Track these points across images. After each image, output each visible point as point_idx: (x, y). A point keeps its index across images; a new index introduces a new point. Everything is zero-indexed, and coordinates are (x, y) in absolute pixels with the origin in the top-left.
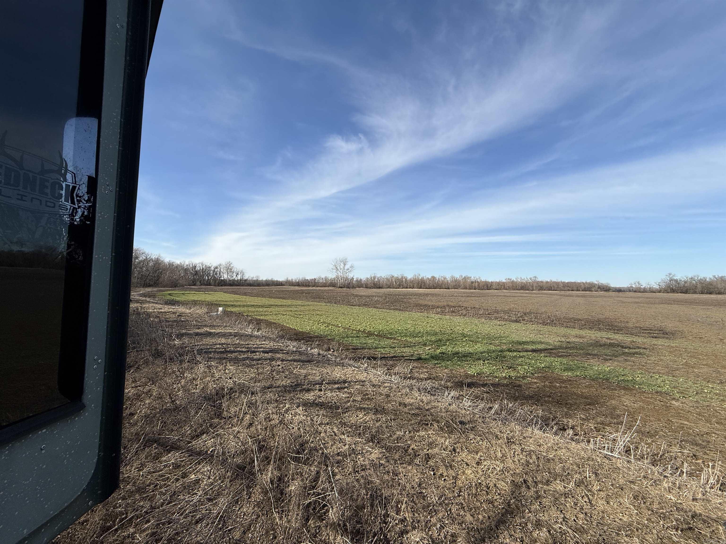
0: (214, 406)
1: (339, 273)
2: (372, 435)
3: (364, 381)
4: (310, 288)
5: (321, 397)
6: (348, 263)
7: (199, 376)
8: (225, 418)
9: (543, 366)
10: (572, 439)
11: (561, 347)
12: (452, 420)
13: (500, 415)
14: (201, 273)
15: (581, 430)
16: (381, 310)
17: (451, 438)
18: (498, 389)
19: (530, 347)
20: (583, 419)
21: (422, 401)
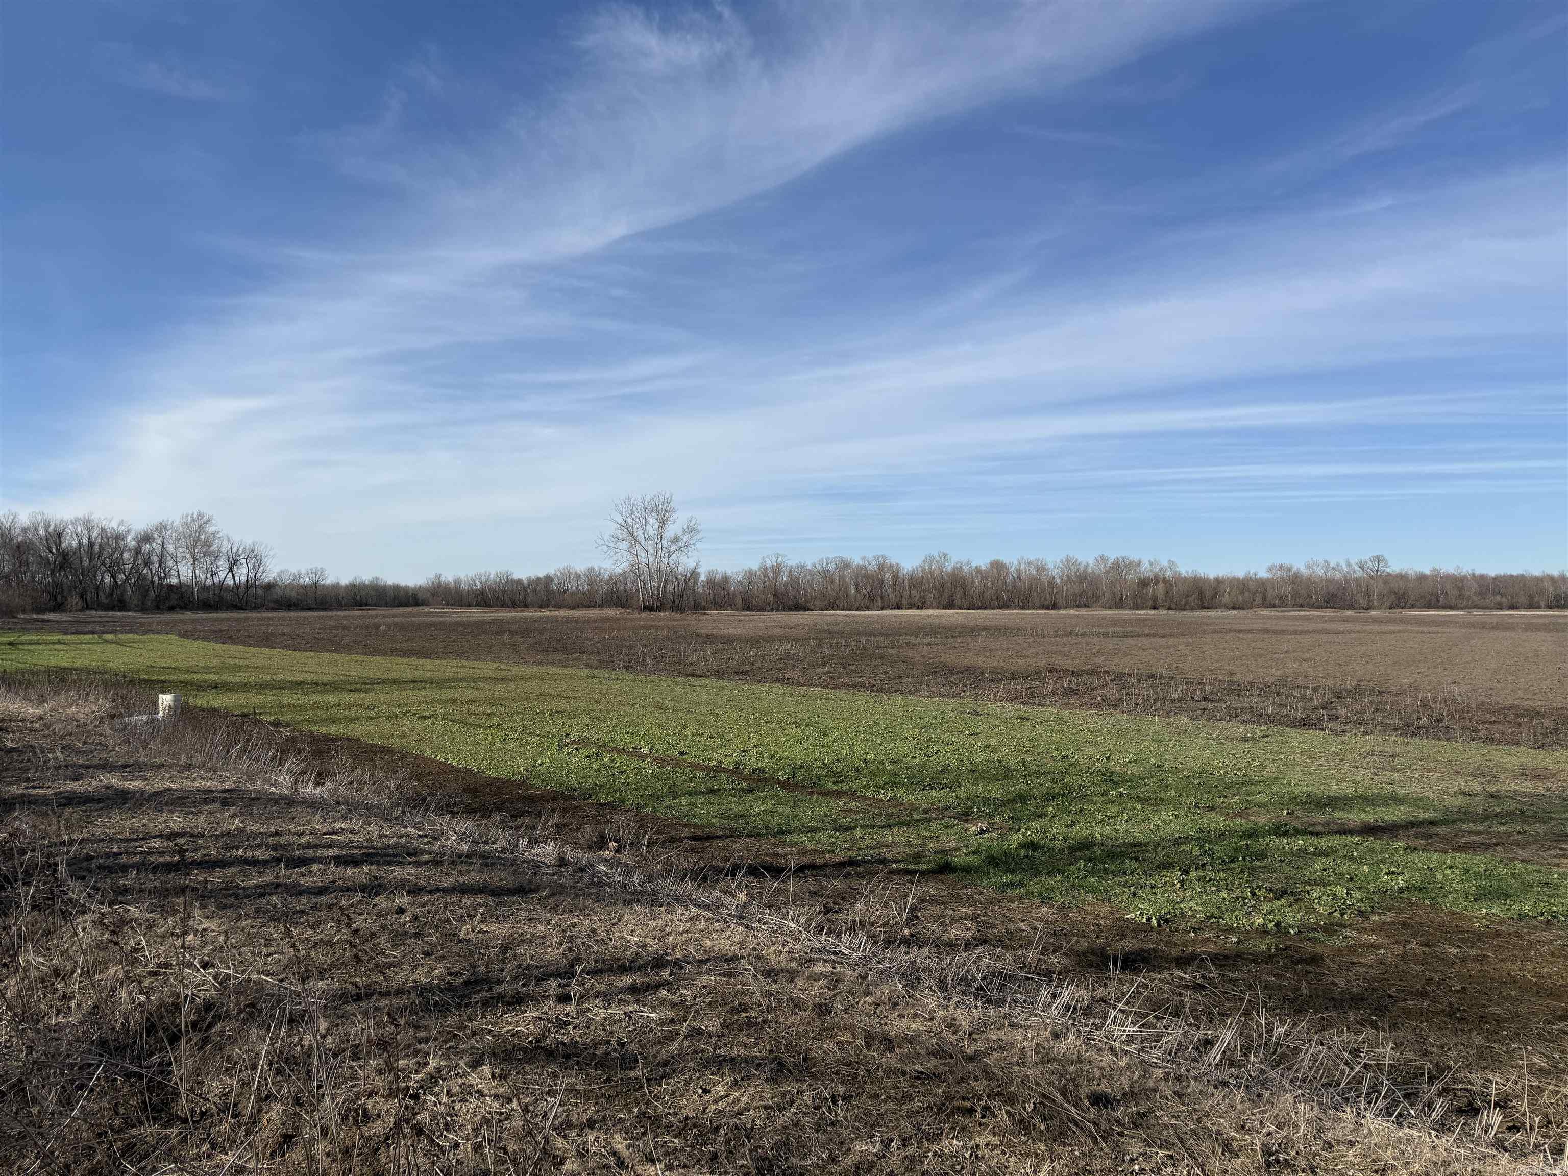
0: (140, 1077)
1: (643, 554)
3: (735, 958)
4: (531, 613)
5: (569, 1024)
6: (676, 516)
7: (76, 962)
8: (185, 1121)
9: (1402, 884)
10: (1500, 1145)
11: (1466, 815)
12: (1063, 1091)
13: (1240, 1067)
14: (86, 562)
15: (1532, 1112)
16: (801, 689)
17: (1059, 1157)
18: (1236, 975)
19: (1356, 817)
20: (1541, 1070)
21: (952, 1025)
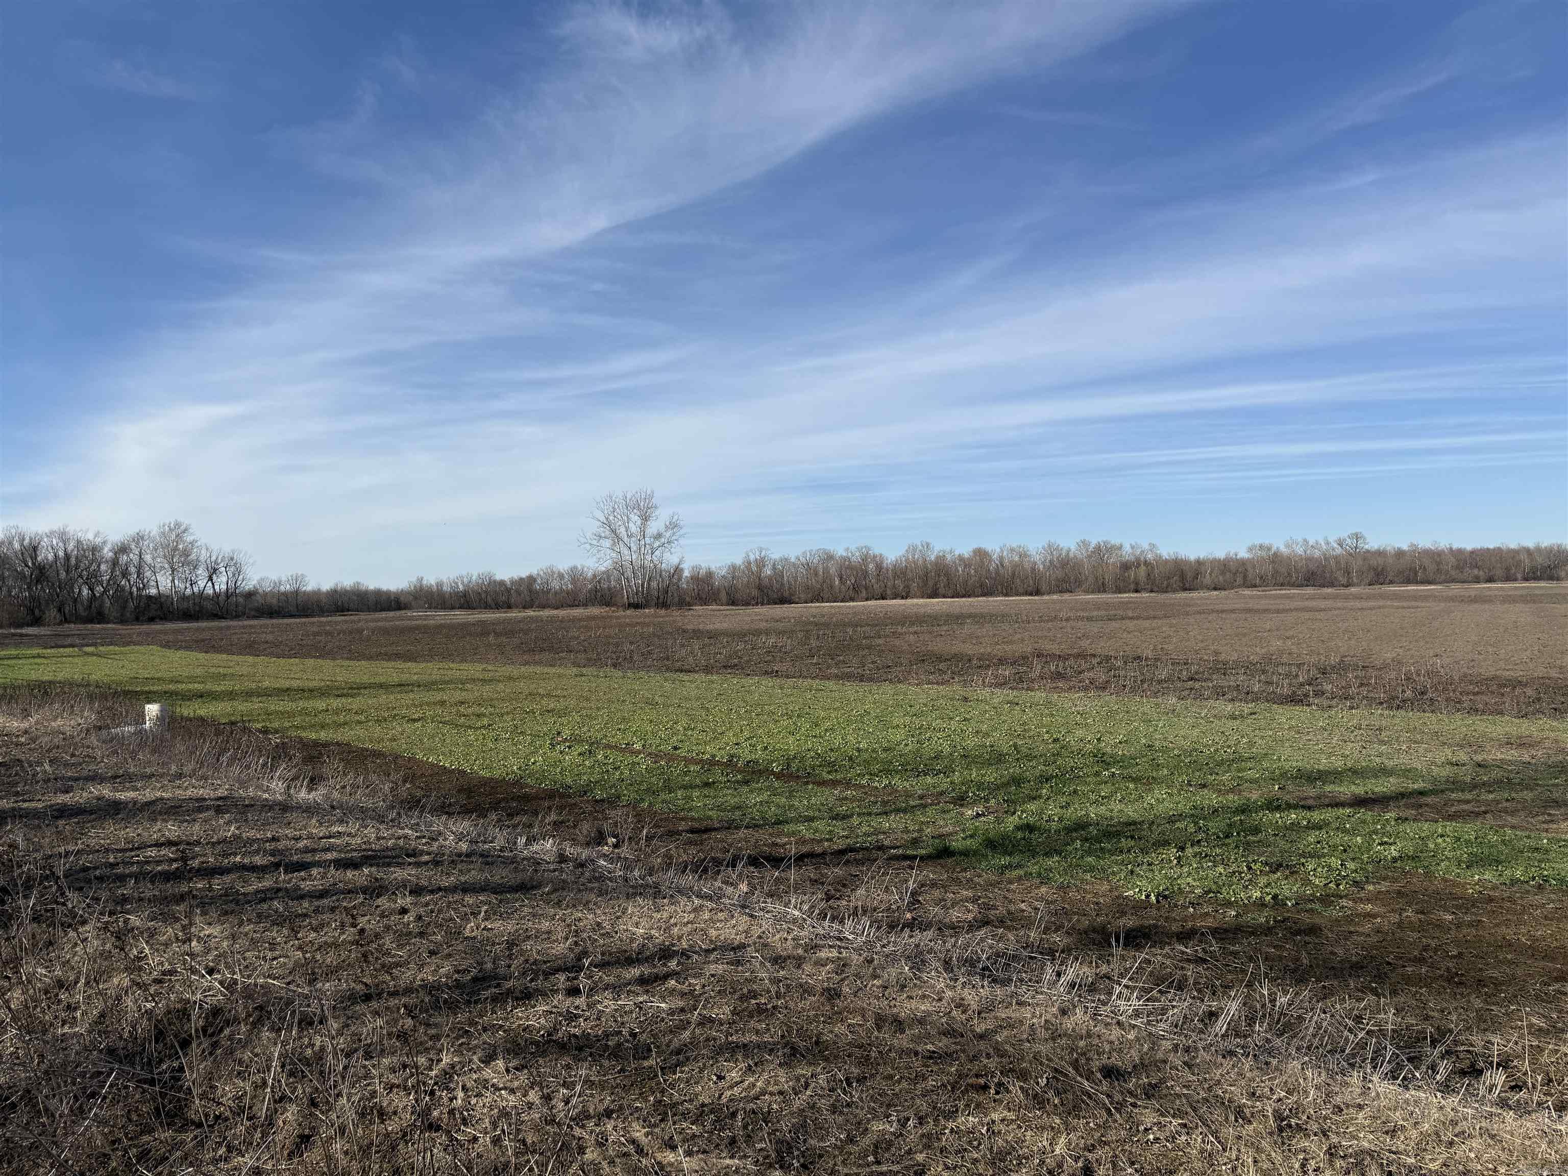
0: (152, 1082)
1: (626, 551)
2: (780, 1142)
3: (742, 946)
4: (514, 614)
5: (579, 1016)
6: (657, 513)
7: (79, 972)
8: (199, 1125)
9: (1395, 854)
10: (1503, 1103)
11: (1455, 784)
12: (1075, 1065)
13: (1245, 1036)
14: (63, 574)
15: (1533, 1071)
16: (791, 682)
17: (1075, 1129)
18: (1237, 948)
19: (1346, 790)
20: (1540, 1030)
21: (961, 1005)
